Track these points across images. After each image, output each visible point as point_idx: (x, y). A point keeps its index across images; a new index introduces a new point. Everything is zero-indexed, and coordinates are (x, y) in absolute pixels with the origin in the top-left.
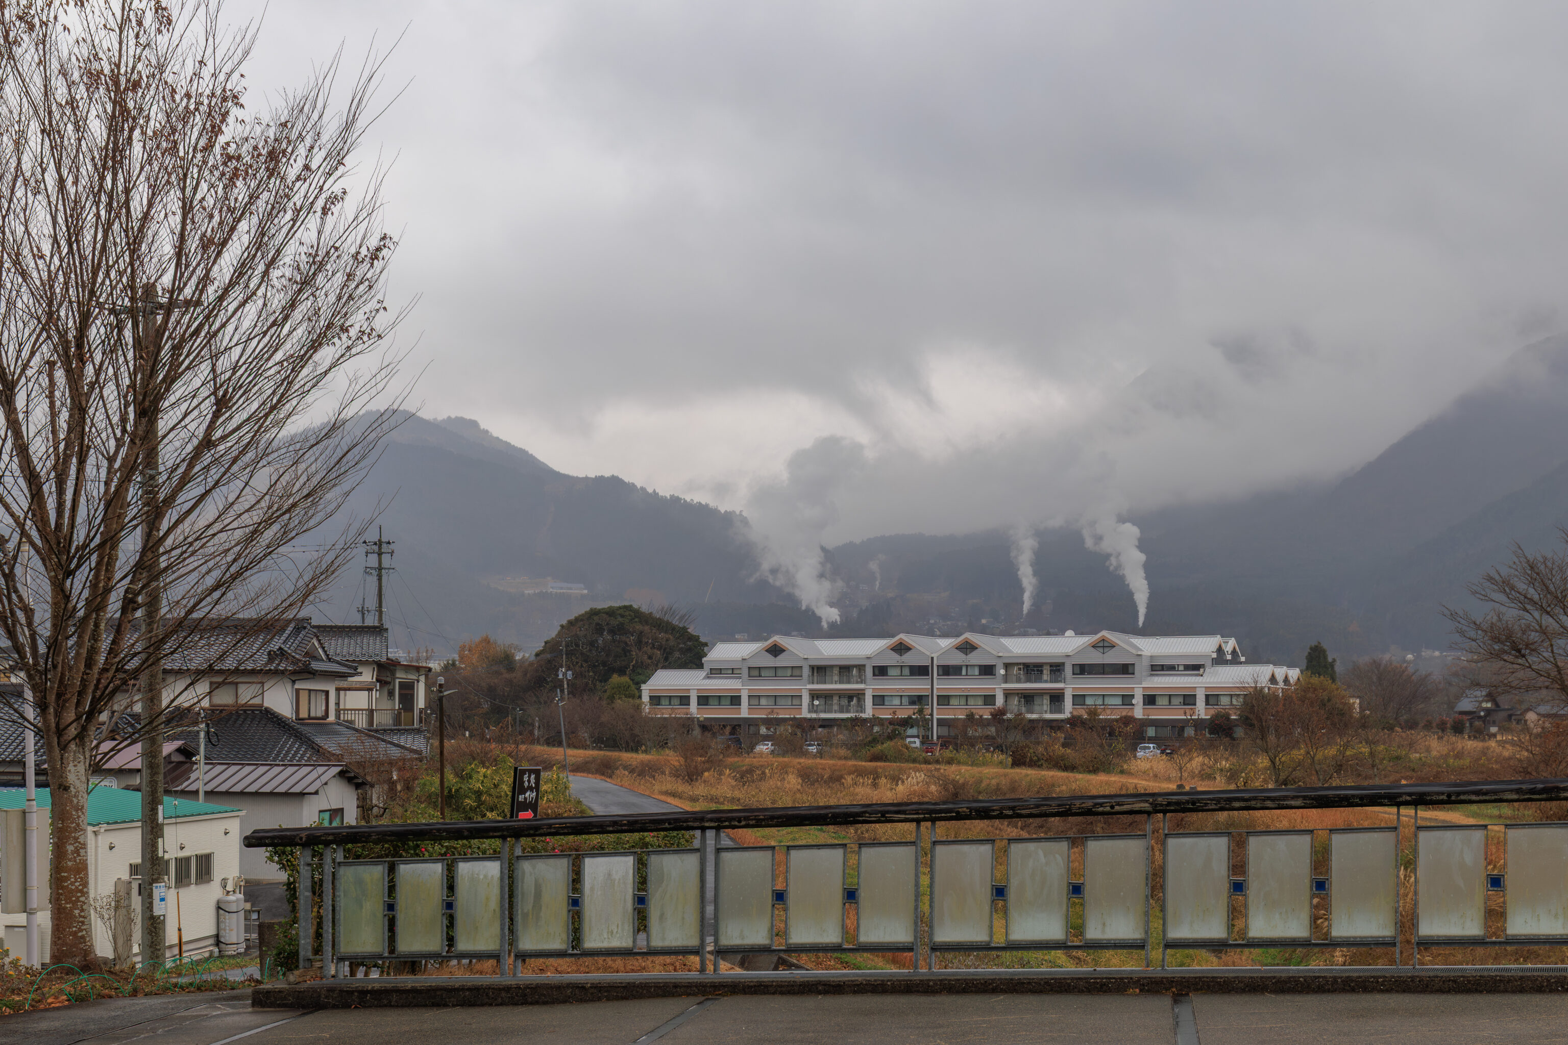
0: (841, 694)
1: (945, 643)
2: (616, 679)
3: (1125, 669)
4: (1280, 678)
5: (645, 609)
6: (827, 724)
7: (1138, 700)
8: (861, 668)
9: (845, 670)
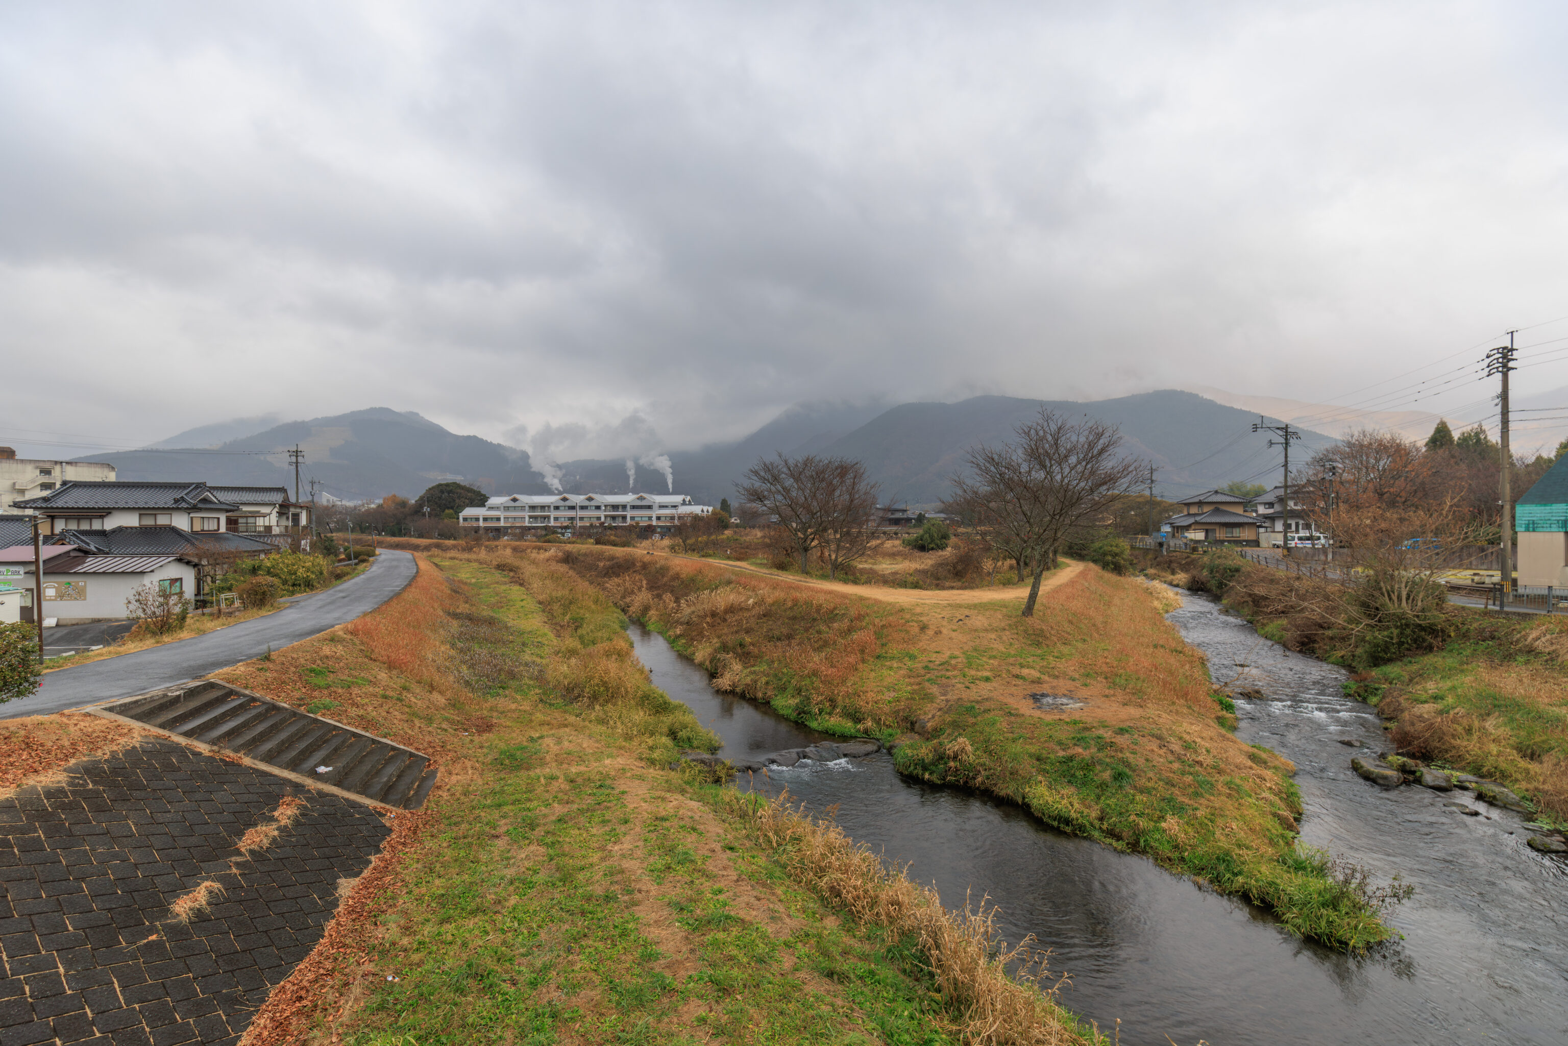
0: (542, 517)
1: (582, 497)
2: (447, 511)
3: (649, 507)
4: (705, 510)
5: (462, 484)
6: (534, 528)
7: (654, 518)
8: (549, 507)
9: (543, 508)
